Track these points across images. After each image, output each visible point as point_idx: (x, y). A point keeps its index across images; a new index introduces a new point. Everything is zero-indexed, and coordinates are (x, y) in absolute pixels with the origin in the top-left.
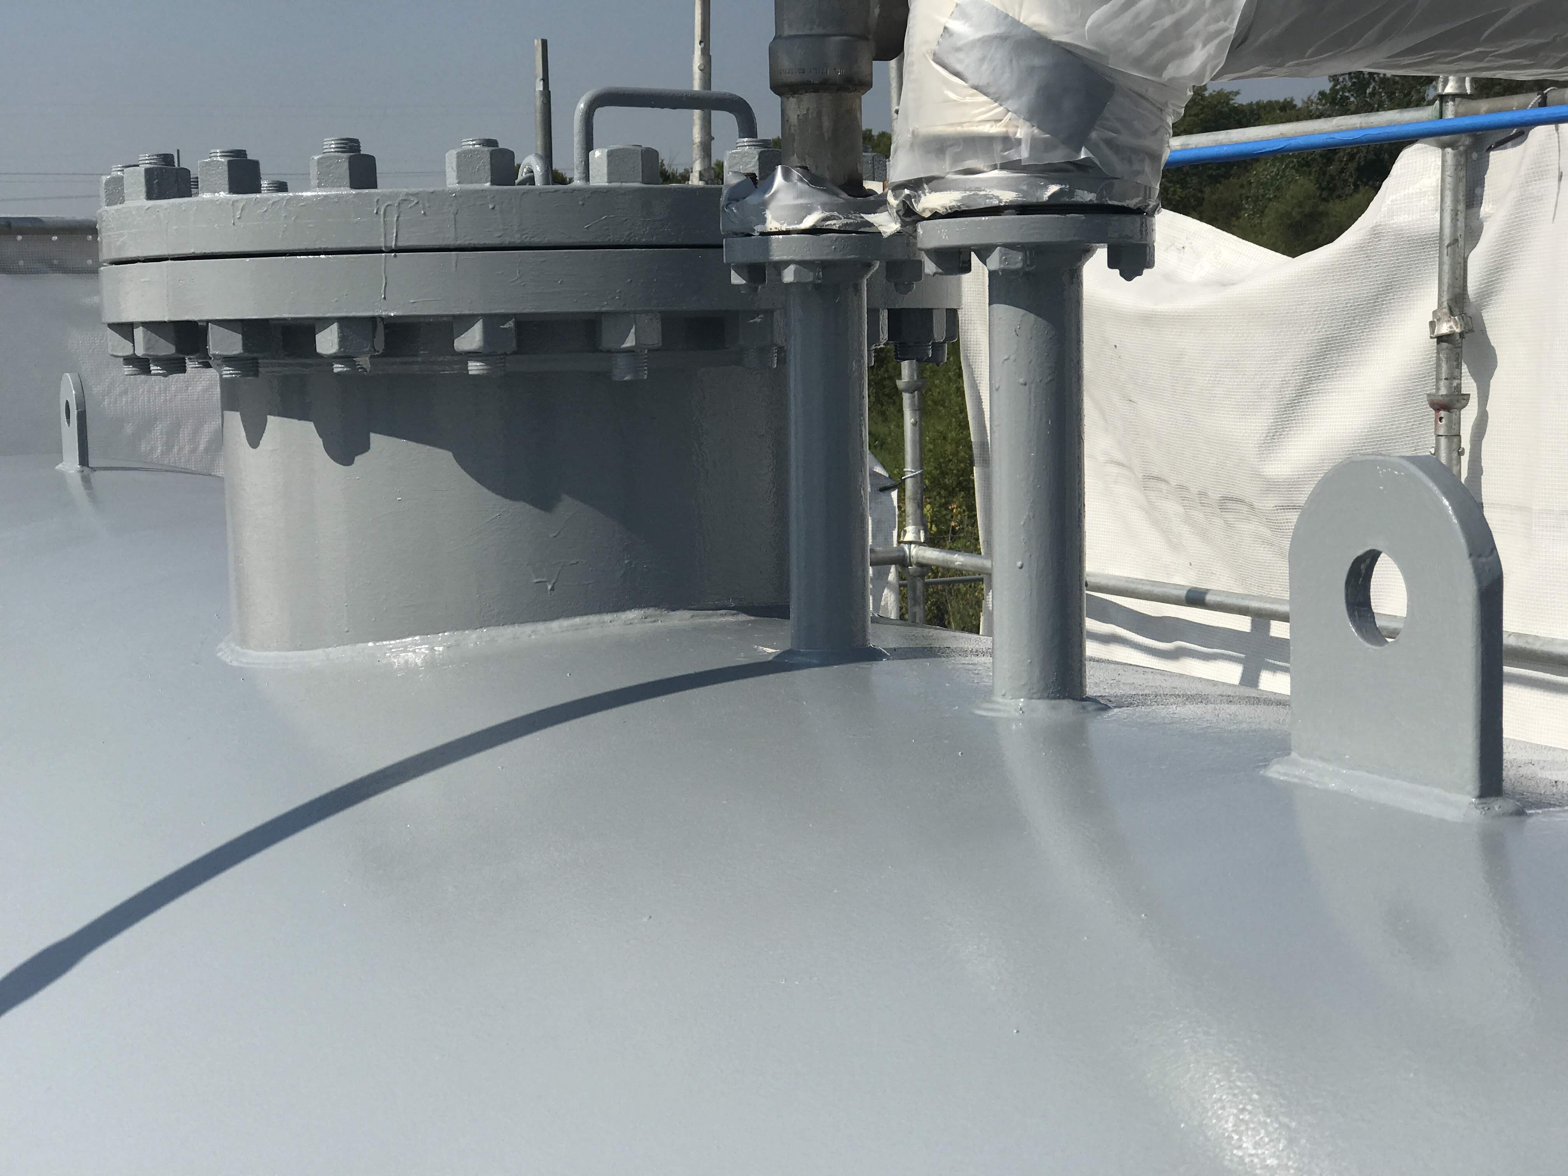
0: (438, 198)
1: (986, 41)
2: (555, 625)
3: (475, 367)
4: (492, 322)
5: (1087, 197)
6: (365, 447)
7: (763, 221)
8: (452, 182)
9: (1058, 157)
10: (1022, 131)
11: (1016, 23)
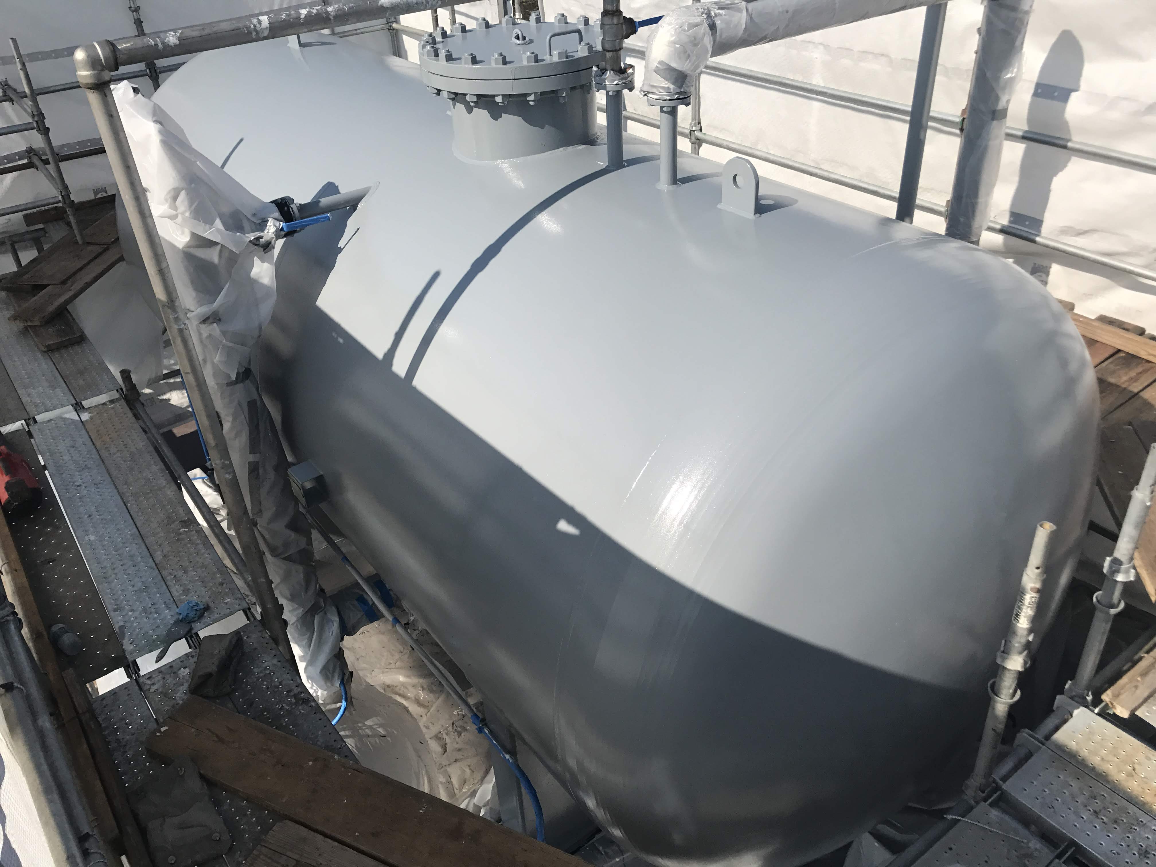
0: (524, 67)
1: (665, 69)
2: (546, 153)
3: (531, 103)
4: (535, 93)
5: (683, 97)
6: (501, 116)
7: (605, 82)
8: (525, 63)
9: (678, 90)
10: (672, 86)
11: (671, 66)
